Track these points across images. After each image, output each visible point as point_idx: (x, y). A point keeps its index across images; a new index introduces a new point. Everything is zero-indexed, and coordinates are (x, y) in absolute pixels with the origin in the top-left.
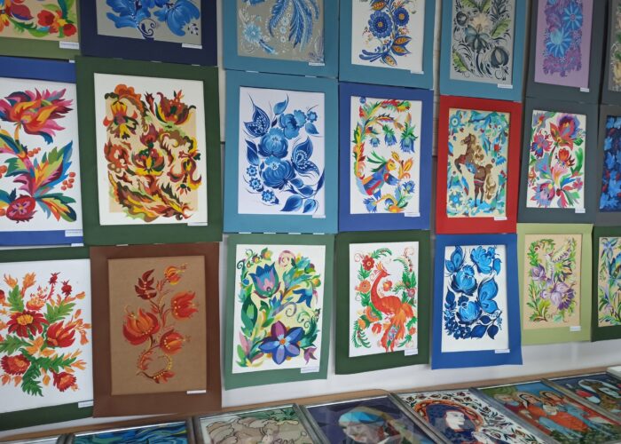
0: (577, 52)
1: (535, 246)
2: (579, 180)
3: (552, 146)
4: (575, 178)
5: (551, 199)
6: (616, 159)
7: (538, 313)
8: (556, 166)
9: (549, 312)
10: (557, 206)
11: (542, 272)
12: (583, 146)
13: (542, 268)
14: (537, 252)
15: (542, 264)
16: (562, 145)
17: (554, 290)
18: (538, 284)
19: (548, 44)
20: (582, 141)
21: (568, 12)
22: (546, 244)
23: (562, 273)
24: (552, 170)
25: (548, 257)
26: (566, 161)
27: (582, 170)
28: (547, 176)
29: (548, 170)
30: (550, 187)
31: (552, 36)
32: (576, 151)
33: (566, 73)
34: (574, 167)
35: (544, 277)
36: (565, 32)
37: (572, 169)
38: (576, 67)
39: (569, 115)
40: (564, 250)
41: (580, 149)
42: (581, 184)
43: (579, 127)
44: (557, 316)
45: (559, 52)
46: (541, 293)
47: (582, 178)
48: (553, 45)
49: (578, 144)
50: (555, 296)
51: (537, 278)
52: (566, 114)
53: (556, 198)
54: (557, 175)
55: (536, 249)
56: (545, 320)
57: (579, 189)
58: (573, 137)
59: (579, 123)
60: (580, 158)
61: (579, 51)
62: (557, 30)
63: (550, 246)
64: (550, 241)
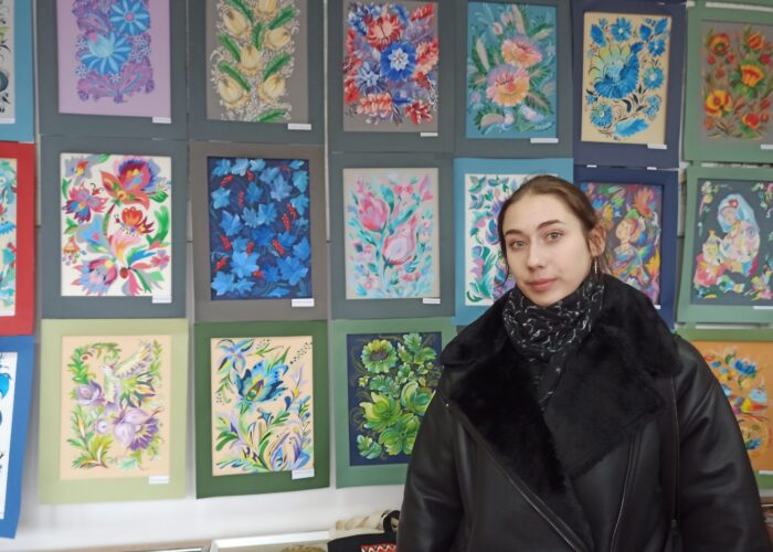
0: (144, 67)
1: (83, 354)
2: (162, 253)
3: (108, 205)
4: (155, 250)
5: (109, 282)
6: (242, 221)
7: (89, 455)
8: (118, 232)
9: (110, 453)
10: (120, 294)
11: (96, 394)
12: (168, 203)
13: (97, 386)
14: (86, 362)
15: (96, 381)
16: (126, 202)
17: (120, 420)
18: (89, 411)
19: (85, 57)
20: (165, 196)
21: (118, 10)
22: (104, 351)
23: (136, 393)
24: (110, 239)
25: (108, 371)
26: (137, 226)
27: (168, 238)
28: (101, 248)
29: (104, 240)
30: (109, 264)
31: (91, 45)
32: (155, 211)
33: (125, 97)
34: (152, 235)
35: (100, 400)
36: (117, 39)
37: (148, 238)
38: (144, 88)
39: (138, 159)
40: (138, 359)
41: (163, 208)
42: (166, 259)
43: (160, 175)
44: (128, 460)
45: (108, 67)
46: (94, 424)
47: (168, 251)
48: (94, 58)
49: (159, 200)
50: (122, 429)
51: (88, 402)
52: (131, 158)
53: (120, 281)
54: (121, 246)
55: (85, 358)
56: (103, 465)
57: (164, 266)
58: (148, 190)
59: (159, 169)
60: (163, 221)
61: (149, 65)
62: (101, 37)
63: (111, 354)
64: (111, 346)
